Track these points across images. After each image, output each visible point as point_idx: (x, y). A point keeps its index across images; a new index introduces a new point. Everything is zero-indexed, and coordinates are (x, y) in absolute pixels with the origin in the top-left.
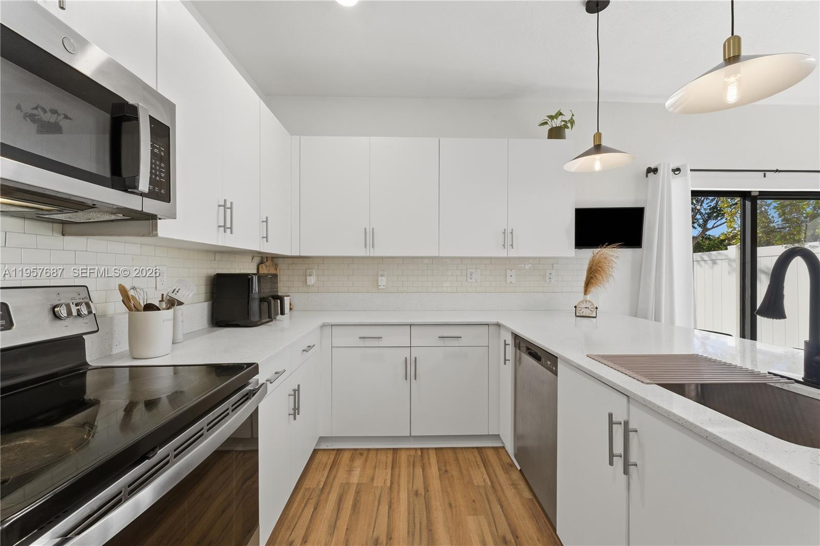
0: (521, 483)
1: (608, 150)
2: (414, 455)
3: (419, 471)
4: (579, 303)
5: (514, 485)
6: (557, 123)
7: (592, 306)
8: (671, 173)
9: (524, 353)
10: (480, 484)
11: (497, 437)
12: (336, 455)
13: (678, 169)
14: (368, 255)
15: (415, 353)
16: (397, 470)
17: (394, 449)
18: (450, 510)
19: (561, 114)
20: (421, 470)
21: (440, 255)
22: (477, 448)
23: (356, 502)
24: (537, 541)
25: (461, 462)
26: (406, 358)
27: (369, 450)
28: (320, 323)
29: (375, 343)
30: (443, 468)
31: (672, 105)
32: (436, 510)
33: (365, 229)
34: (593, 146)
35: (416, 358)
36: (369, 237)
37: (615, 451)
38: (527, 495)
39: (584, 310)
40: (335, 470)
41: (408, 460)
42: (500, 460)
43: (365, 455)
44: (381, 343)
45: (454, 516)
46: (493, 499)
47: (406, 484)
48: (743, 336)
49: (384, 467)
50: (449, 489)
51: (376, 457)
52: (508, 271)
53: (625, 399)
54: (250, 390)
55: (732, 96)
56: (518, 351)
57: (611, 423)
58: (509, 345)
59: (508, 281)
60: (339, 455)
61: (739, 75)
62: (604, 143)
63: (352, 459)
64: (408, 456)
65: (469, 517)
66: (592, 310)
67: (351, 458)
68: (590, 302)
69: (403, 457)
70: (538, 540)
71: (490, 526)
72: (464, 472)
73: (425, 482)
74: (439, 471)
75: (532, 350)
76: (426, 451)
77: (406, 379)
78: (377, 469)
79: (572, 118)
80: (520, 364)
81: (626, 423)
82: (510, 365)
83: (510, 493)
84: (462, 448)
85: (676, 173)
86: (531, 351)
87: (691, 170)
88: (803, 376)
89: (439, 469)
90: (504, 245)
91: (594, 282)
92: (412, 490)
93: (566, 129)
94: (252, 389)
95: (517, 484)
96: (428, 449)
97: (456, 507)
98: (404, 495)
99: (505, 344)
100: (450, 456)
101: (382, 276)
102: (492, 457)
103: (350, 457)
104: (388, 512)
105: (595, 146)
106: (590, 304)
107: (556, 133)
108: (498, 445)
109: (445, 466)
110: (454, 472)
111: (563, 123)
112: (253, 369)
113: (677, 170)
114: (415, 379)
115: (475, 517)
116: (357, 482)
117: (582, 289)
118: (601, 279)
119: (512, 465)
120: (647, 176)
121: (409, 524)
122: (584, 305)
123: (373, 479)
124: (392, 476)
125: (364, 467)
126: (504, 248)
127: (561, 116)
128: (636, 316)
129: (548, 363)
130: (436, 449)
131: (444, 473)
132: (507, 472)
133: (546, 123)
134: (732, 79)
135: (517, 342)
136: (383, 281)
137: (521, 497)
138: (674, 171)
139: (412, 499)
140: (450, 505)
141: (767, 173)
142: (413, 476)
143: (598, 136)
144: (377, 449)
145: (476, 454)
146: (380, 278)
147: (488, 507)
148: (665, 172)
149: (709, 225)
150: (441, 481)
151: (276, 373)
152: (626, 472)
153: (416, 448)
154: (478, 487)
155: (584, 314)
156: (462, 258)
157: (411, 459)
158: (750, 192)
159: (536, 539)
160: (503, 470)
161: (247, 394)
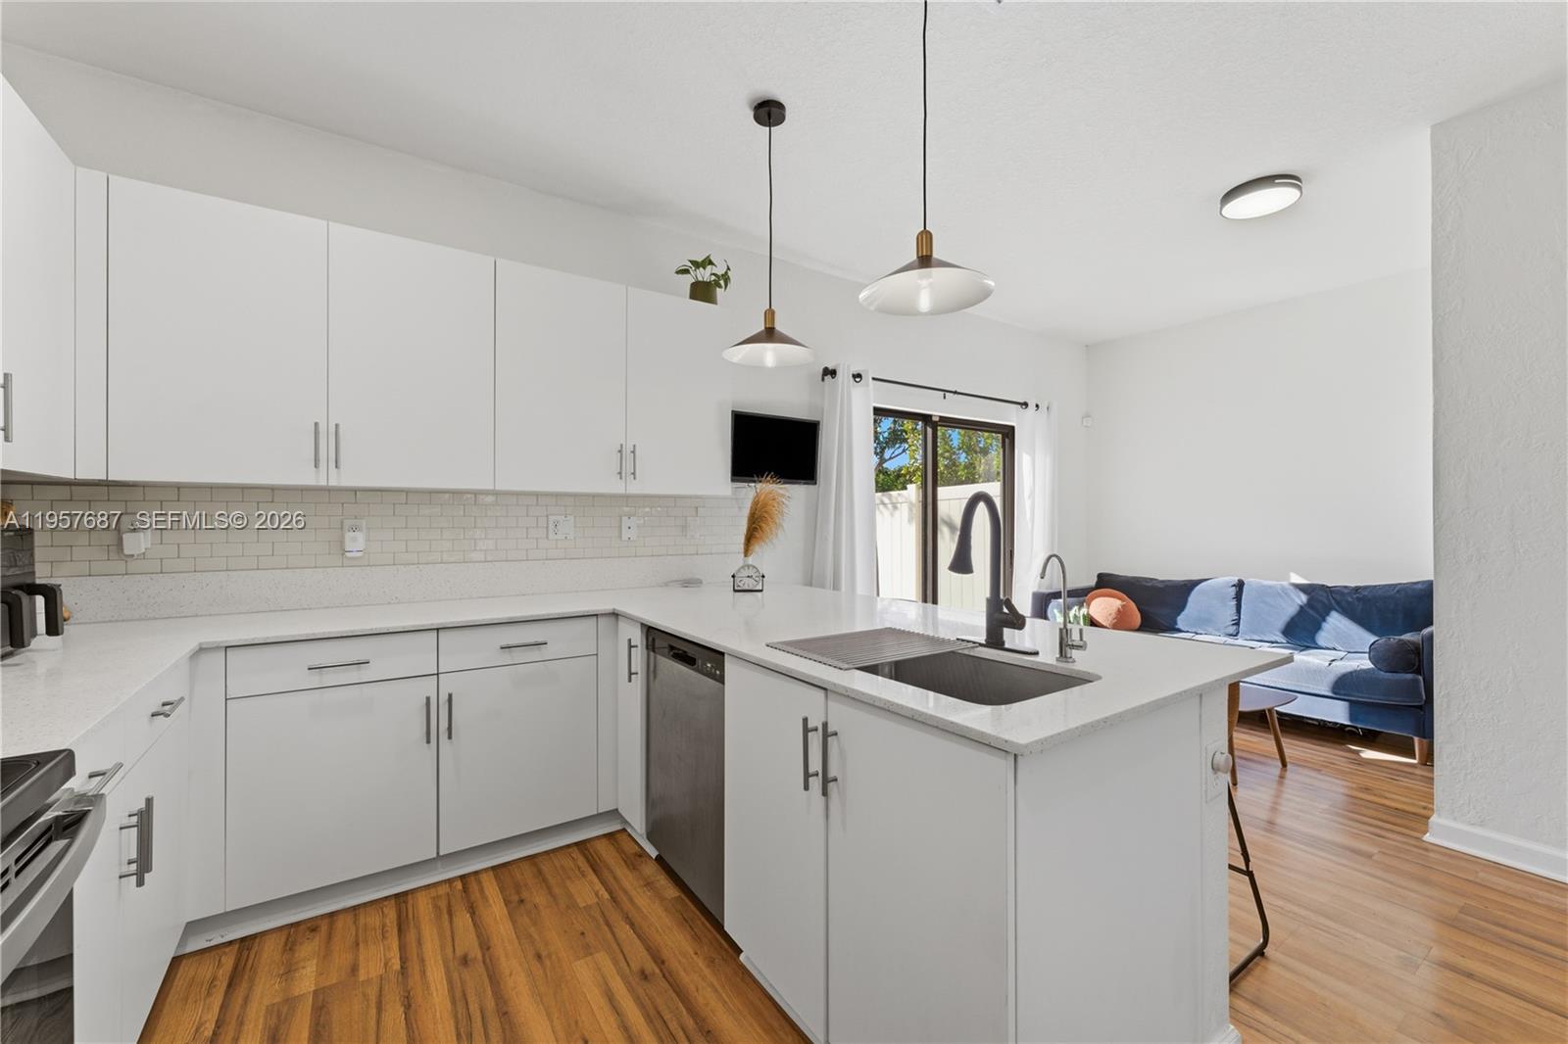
0: (658, 878)
1: (785, 340)
2: (448, 894)
3: (463, 919)
4: (739, 571)
5: (649, 884)
6: (705, 275)
7: (757, 574)
8: (852, 379)
9: (664, 656)
10: (589, 903)
11: (614, 814)
12: (240, 952)
13: (859, 376)
14: (323, 483)
15: (448, 685)
16: (412, 936)
17: (397, 896)
18: (539, 965)
19: (711, 263)
20: (468, 915)
21: (497, 488)
22: (576, 844)
23: (320, 1029)
24: (693, 956)
25: (549, 878)
26: (428, 699)
27: (332, 915)
28: (192, 645)
29: (353, 675)
30: (515, 898)
31: (866, 299)
32: (511, 975)
33: (316, 424)
34: (763, 328)
35: (450, 696)
36: (326, 442)
37: (811, 770)
38: (672, 892)
39: (747, 580)
40: (244, 985)
41: (436, 907)
42: (620, 850)
43: (324, 928)
44: (366, 674)
45: (549, 974)
46: (615, 917)
47: (439, 951)
48: (925, 600)
49: (380, 937)
50: (532, 930)
51: (355, 922)
52: (625, 519)
53: (821, 694)
54: (57, 817)
55: (925, 303)
56: (652, 653)
57: (806, 730)
58: (636, 646)
59: (625, 537)
60: (249, 949)
61: (931, 280)
62: (779, 327)
63: (290, 947)
64: (433, 898)
65: (579, 962)
66: (757, 579)
67: (286, 944)
68: (754, 567)
69: (423, 906)
70: (696, 953)
71: (615, 962)
72: (557, 890)
73: (479, 936)
74: (506, 905)
75: (679, 649)
76: (473, 878)
77: (428, 742)
78: (361, 945)
79: (726, 273)
80: (655, 677)
81: (825, 725)
82: (639, 681)
83: (643, 900)
84: (547, 853)
85: (858, 380)
86: (676, 651)
87: (874, 379)
88: (985, 638)
89: (507, 903)
90: (620, 473)
91: (758, 536)
92: (454, 958)
93: (718, 289)
94: (61, 813)
95: (652, 883)
96: (476, 873)
97: (549, 956)
98: (436, 975)
99: (631, 647)
100: (526, 874)
101: (354, 529)
102: (605, 851)
103: (282, 943)
104: (405, 1018)
105: (766, 328)
106: (755, 570)
107: (703, 292)
108: (616, 827)
109: (518, 893)
110: (539, 898)
111: (713, 278)
112: (63, 762)
113: (857, 376)
114: (450, 737)
115: (590, 958)
116: (313, 988)
117: (742, 547)
118: (767, 529)
119: (642, 854)
120: (823, 380)
121: (457, 1023)
122: (746, 573)
123: (354, 969)
124: (402, 948)
125: (326, 955)
126: (621, 478)
127: (710, 266)
128: (811, 585)
129: (709, 665)
130: (493, 868)
131: (516, 904)
132: (634, 869)
133: (686, 271)
134: (924, 283)
135: (650, 639)
136: (356, 542)
137: (662, 899)
138: (854, 376)
139: (455, 975)
140: (539, 957)
141: (947, 394)
142: (452, 932)
143: (770, 314)
144: (355, 908)
145: (576, 853)
146: (349, 535)
147: (609, 936)
148: (844, 376)
149: (888, 454)
150: (514, 922)
151: (91, 776)
152: (825, 793)
153: (449, 880)
154: (588, 908)
155: (746, 588)
156: (537, 495)
157: (443, 904)
158: (930, 416)
159: (692, 953)
160: (628, 867)
161: (49, 828)
